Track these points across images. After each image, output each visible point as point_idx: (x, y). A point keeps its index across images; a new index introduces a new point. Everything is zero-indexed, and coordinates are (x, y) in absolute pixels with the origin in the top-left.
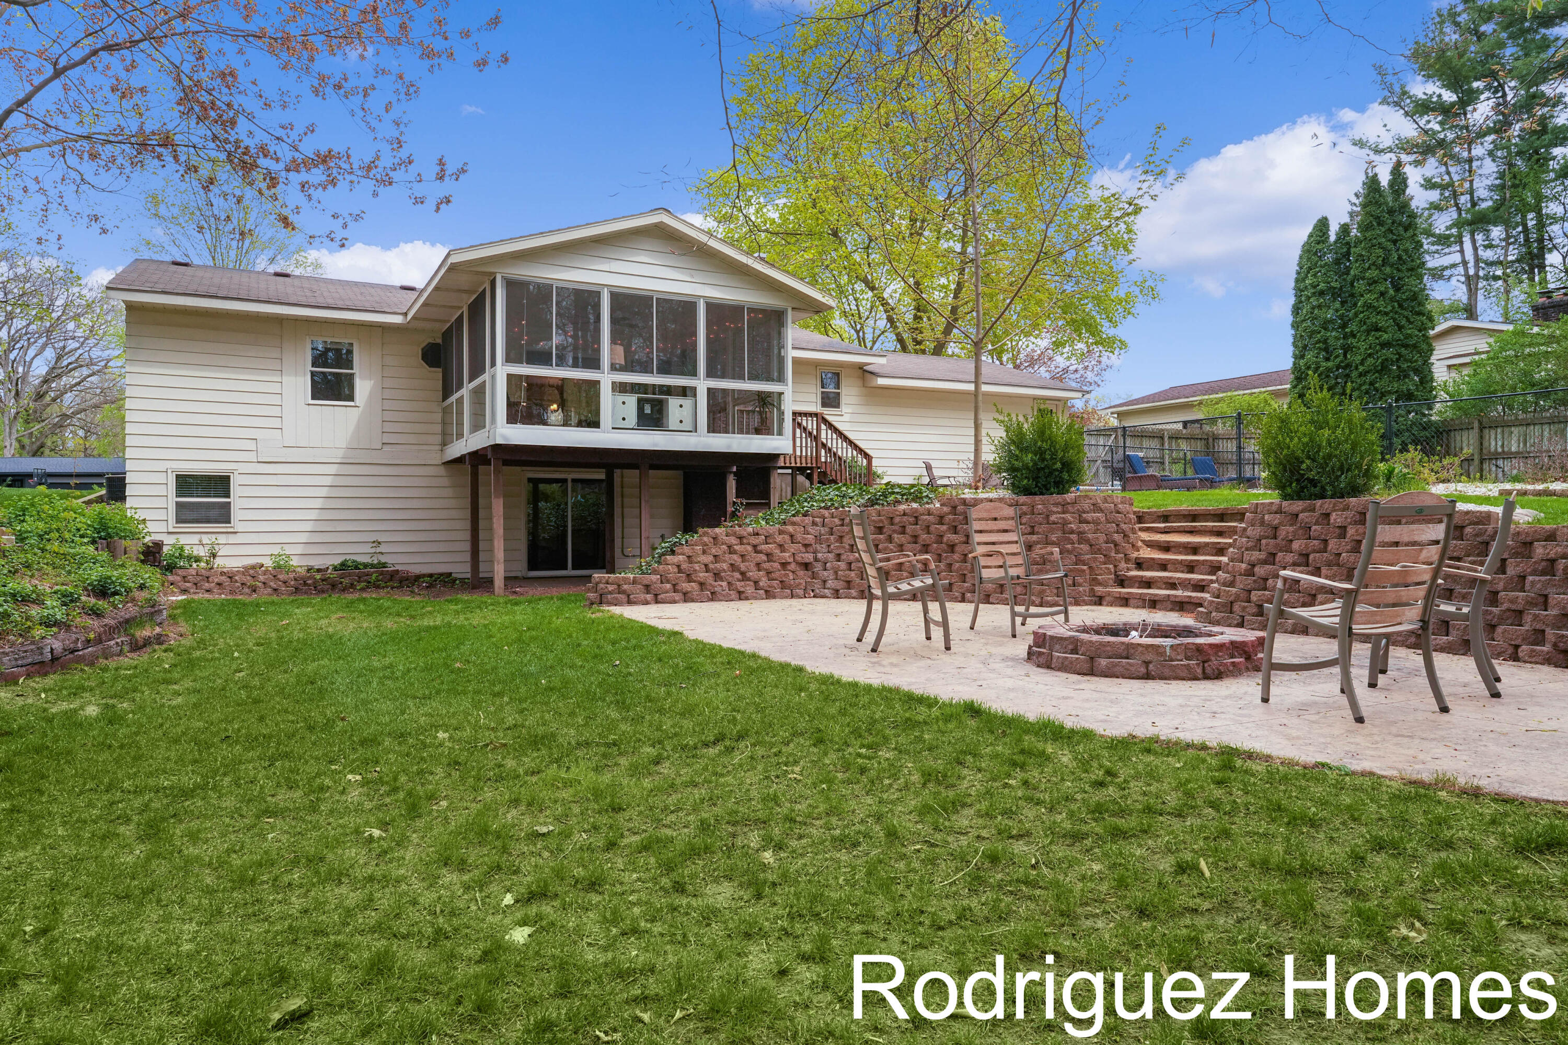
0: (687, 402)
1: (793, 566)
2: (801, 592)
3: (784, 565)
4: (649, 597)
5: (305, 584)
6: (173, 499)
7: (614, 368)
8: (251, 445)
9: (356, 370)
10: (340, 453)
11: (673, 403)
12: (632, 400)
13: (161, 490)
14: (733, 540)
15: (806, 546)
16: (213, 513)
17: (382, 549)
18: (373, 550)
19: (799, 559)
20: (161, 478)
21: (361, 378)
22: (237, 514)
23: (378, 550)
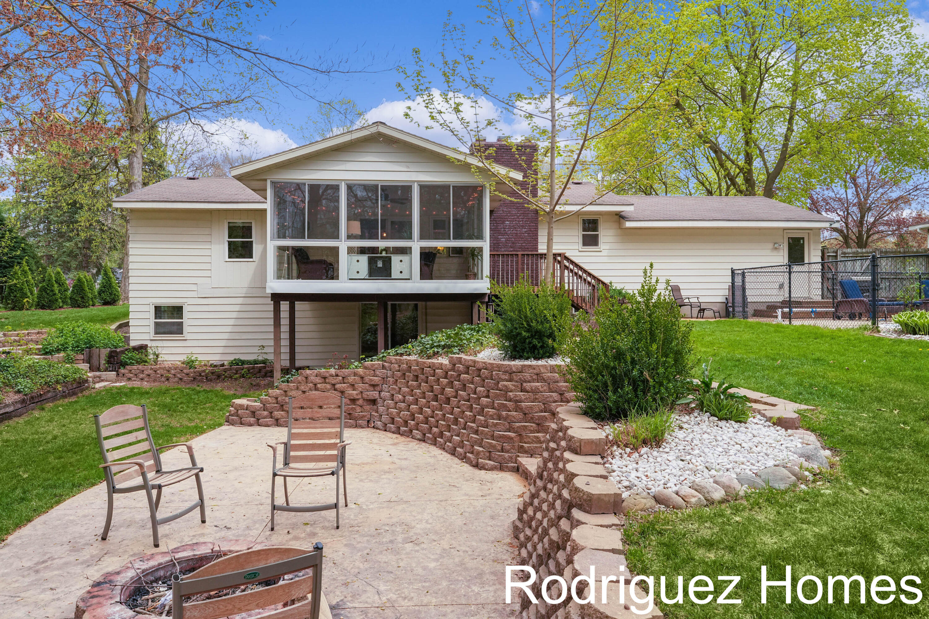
0: (405, 258)
1: (360, 402)
2: (364, 423)
3: (353, 401)
4: (252, 420)
5: (200, 375)
6: (152, 320)
7: (350, 237)
8: (194, 287)
9: (253, 239)
10: (244, 291)
11: (395, 259)
12: (364, 259)
13: (146, 315)
14: (318, 380)
15: (374, 386)
16: (175, 328)
17: (265, 350)
18: (260, 351)
19: (365, 396)
20: (146, 308)
21: (256, 244)
22: (186, 329)
23: (263, 351)
